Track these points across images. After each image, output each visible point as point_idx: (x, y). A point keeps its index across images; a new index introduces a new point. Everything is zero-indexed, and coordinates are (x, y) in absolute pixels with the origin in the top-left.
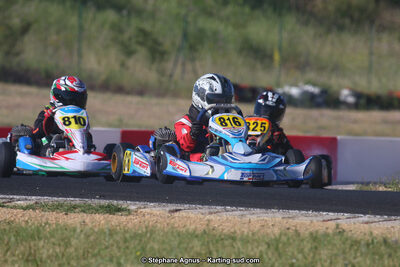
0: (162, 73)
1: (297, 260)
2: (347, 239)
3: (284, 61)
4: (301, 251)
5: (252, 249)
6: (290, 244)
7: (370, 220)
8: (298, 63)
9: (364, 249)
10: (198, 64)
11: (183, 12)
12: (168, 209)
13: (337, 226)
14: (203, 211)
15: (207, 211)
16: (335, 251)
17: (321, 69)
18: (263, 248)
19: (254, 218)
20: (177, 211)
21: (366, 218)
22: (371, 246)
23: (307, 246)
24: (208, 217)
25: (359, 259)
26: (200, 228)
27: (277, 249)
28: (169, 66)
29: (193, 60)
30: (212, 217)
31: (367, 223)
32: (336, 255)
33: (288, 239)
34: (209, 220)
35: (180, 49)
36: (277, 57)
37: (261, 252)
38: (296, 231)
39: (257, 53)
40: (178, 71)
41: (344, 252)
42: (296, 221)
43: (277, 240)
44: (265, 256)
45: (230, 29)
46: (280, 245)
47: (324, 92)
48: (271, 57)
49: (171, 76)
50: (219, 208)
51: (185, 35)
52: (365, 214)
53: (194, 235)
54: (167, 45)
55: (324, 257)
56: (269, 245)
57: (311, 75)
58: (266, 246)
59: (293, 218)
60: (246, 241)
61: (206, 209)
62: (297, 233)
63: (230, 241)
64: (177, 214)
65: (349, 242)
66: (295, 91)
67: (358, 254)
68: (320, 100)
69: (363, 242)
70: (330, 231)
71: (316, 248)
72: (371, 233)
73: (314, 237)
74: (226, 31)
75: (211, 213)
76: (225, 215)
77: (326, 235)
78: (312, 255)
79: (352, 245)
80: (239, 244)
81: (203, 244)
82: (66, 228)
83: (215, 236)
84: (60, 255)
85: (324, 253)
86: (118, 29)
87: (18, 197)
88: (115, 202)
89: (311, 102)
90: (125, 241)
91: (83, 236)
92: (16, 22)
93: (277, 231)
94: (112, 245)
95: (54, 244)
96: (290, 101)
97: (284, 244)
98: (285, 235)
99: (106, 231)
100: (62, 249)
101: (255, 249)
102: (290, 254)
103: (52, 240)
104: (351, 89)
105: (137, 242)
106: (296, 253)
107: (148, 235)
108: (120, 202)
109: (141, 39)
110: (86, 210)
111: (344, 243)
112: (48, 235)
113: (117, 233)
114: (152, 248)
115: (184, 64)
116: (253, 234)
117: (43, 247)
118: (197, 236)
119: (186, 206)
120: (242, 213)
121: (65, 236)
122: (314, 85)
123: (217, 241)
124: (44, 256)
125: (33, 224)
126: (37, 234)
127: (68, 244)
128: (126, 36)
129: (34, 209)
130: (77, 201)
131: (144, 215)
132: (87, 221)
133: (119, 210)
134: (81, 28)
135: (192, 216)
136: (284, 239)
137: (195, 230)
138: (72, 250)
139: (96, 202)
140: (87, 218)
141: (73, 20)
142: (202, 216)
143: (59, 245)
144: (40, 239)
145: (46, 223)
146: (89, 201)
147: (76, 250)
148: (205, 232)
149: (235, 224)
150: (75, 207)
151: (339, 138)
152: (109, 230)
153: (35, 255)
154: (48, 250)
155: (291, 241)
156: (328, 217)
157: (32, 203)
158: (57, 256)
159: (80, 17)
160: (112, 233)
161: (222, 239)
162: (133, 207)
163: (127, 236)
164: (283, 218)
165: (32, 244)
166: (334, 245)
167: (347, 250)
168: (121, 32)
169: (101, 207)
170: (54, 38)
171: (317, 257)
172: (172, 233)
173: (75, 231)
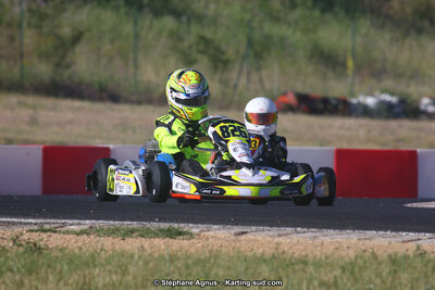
0: (224, 83)
1: (375, 285)
2: (429, 261)
3: (358, 68)
4: (379, 275)
5: (326, 274)
6: (366, 268)
8: (373, 70)
10: (264, 73)
11: (247, 17)
12: (233, 232)
13: (418, 247)
14: (271, 233)
15: (276, 233)
16: (416, 275)
17: (399, 76)
18: (337, 272)
19: (327, 240)
20: (243, 233)
23: (385, 269)
24: (277, 239)
26: (269, 252)
27: (352, 273)
28: (233, 75)
29: (259, 69)
30: (281, 239)
32: (417, 279)
33: (365, 262)
34: (278, 243)
35: (245, 57)
36: (350, 63)
37: (335, 277)
38: (373, 253)
39: (329, 61)
40: (243, 80)
41: (426, 276)
42: (375, 242)
43: (353, 264)
44: (339, 282)
45: (298, 34)
46: (356, 269)
47: (402, 101)
48: (344, 64)
49: (235, 86)
50: (289, 229)
51: (250, 42)
53: (262, 260)
54: (230, 53)
55: (404, 281)
56: (344, 269)
57: (388, 83)
58: (340, 271)
59: (370, 239)
60: (318, 265)
61: (275, 231)
62: (375, 256)
63: (301, 265)
64: (243, 237)
65: (431, 264)
66: (370, 101)
68: (398, 110)
70: (410, 253)
71: (395, 272)
73: (393, 260)
74: (294, 36)
75: (280, 235)
76: (295, 238)
77: (406, 257)
78: (390, 279)
80: (311, 269)
81: (272, 270)
82: (123, 254)
83: (285, 260)
84: (117, 284)
85: (404, 277)
86: (176, 37)
87: (71, 222)
88: (176, 225)
89: (388, 111)
90: (187, 267)
91: (141, 263)
92: (66, 31)
93: (352, 254)
94: (174, 272)
95: (110, 272)
96: (366, 112)
97: (360, 268)
98: (362, 257)
99: (167, 257)
100: (120, 277)
101: (329, 274)
102: (367, 278)
103: (109, 267)
104: (431, 98)
105: (200, 269)
106: (373, 277)
107: (212, 260)
108: (182, 225)
109: (201, 47)
110: (145, 234)
111: (425, 266)
112: (104, 262)
113: (178, 259)
114: (216, 274)
115: (249, 73)
116: (327, 258)
117: (99, 275)
118: (265, 261)
119: (254, 228)
120: (314, 234)
121: (122, 263)
122: (392, 94)
123: (287, 266)
124: (100, 285)
125: (88, 250)
126: (91, 261)
127: (125, 272)
128: (186, 44)
129: (88, 234)
130: (135, 225)
131: (207, 239)
132: (146, 246)
133: (180, 233)
134: (137, 36)
135: (260, 238)
136: (360, 262)
137: (263, 254)
138: (130, 278)
139: (155, 225)
140: (146, 243)
141: (129, 28)
142: (270, 239)
143: (116, 273)
144: (95, 266)
145: (102, 250)
146: (148, 225)
147: (134, 278)
148: (273, 256)
149: (306, 247)
150: (132, 231)
151: (419, 150)
152: (170, 256)
153: (90, 284)
154: (104, 279)
155: (368, 264)
156: (408, 238)
157: (86, 227)
158: (113, 284)
159: (136, 24)
160: (173, 258)
161: (293, 264)
162: (195, 231)
163: (190, 261)
164: (359, 239)
165: (87, 272)
166: (415, 268)
167: (430, 274)
168: (180, 39)
169: (161, 231)
170: (107, 47)
171: (397, 281)
172: (238, 258)
173: (132, 256)
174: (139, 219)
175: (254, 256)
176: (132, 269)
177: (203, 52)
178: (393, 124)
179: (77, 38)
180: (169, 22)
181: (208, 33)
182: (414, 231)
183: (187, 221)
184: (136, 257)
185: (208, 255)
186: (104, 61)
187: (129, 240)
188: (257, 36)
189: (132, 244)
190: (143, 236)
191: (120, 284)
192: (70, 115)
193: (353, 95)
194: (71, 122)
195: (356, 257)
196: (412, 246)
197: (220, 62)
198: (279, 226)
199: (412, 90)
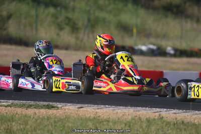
0: (77, 38)
1: (140, 132)
2: (164, 122)
3: (139, 33)
4: (141, 127)
5: (117, 127)
6: (136, 124)
7: (177, 112)
8: (145, 34)
9: (172, 127)
10: (95, 34)
11: (88, 8)
12: (77, 107)
13: (160, 115)
14: (94, 108)
15: (96, 108)
16: (158, 127)
17: (157, 36)
18: (123, 126)
19: (119, 111)
20: (81, 107)
21: (175, 111)
22: (176, 125)
23: (144, 125)
24: (97, 110)
25: (170, 131)
26: (92, 116)
27: (130, 126)
28: (81, 35)
29: (93, 32)
30: (99, 111)
31: (175, 113)
32: (158, 129)
33: (135, 122)
34: (96, 112)
35: (87, 27)
36: (135, 31)
38: (140, 117)
40: (86, 38)
41: (162, 128)
42: (141, 112)
43: (130, 122)
45: (112, 17)
46: (131, 124)
47: (159, 48)
48: (132, 31)
49: (82, 40)
50: (102, 106)
51: (89, 20)
52: (174, 109)
54: (80, 24)
55: (153, 130)
56: (126, 125)
57: (152, 40)
58: (124, 125)
59: (139, 111)
60: (115, 123)
61: (96, 107)
62: (140, 119)
63: (107, 122)
64: (81, 109)
65: (165, 123)
66: (144, 48)
67: (169, 129)
68: (156, 52)
69: (171, 123)
70: (156, 118)
71: (149, 126)
72: (176, 119)
73: (148, 120)
74: (109, 17)
75: (98, 109)
76: (105, 110)
77: (154, 119)
78: (146, 129)
79: (166, 125)
80: (111, 124)
81: (93, 124)
82: (26, 116)
83: (99, 120)
84: (23, 129)
85: (153, 128)
86: (55, 17)
87: (3, 101)
88: (51, 103)
89: (152, 53)
90: (55, 122)
91: (34, 120)
92: (5, 13)
93: (130, 117)
94: (49, 125)
95: (20, 124)
96: (142, 53)
97: (133, 124)
98: (134, 119)
99: (46, 117)
100: (24, 126)
101: (119, 127)
102: (136, 129)
103: (19, 122)
104: (172, 47)
105: (60, 123)
106: (139, 128)
107: (67, 119)
108: (54, 103)
109: (67, 22)
110: (37, 107)
111: (163, 123)
112: (17, 119)
113: (51, 119)
114: (68, 126)
115: (88, 34)
116: (118, 119)
117: (14, 125)
118: (90, 120)
119: (86, 105)
120: (113, 108)
121: (25, 120)
122: (154, 45)
123: (100, 122)
124: (15, 130)
125: (10, 114)
126: (12, 119)
127: (26, 124)
128: (59, 20)
129: (11, 107)
130: (32, 103)
131: (65, 110)
132: (37, 112)
133: (53, 107)
134: (37, 16)
135: (89, 110)
136: (133, 121)
137: (90, 117)
138: (29, 127)
139: (42, 103)
140: (37, 111)
141: (33, 12)
142: (94, 110)
143: (23, 124)
144: (13, 121)
145: (17, 114)
146: (38, 103)
147: (31, 127)
148: (94, 118)
149: (110, 114)
150: (31, 106)
151: (164, 71)
152: (48, 117)
153: (10, 129)
154: (17, 127)
155: (137, 122)
156: (156, 111)
157: (10, 103)
158: (21, 130)
159: (36, 11)
160: (49, 118)
161: (103, 122)
162: (60, 106)
163: (56, 120)
164: (134, 111)
165: (9, 124)
166: (158, 124)
167: (164, 127)
168: (57, 18)
169: (44, 106)
170: (23, 21)
171: (149, 130)
172: (78, 119)
173: (30, 117)
174: (34, 100)
175: (86, 118)
176: (29, 123)
177: (67, 24)
178: (154, 59)
179: (9, 17)
180: (52, 10)
181: (70, 15)
182: (159, 108)
183: (56, 101)
184: (32, 117)
185: (65, 117)
186: (22, 27)
187: (30, 110)
188: (92, 17)
189: (30, 112)
190: (35, 108)
191: (24, 129)
192: (5, 52)
193: (136, 45)
194: (6, 55)
195: (132, 119)
196: (157, 114)
197: (75, 29)
198: (98, 104)
199: (163, 43)
